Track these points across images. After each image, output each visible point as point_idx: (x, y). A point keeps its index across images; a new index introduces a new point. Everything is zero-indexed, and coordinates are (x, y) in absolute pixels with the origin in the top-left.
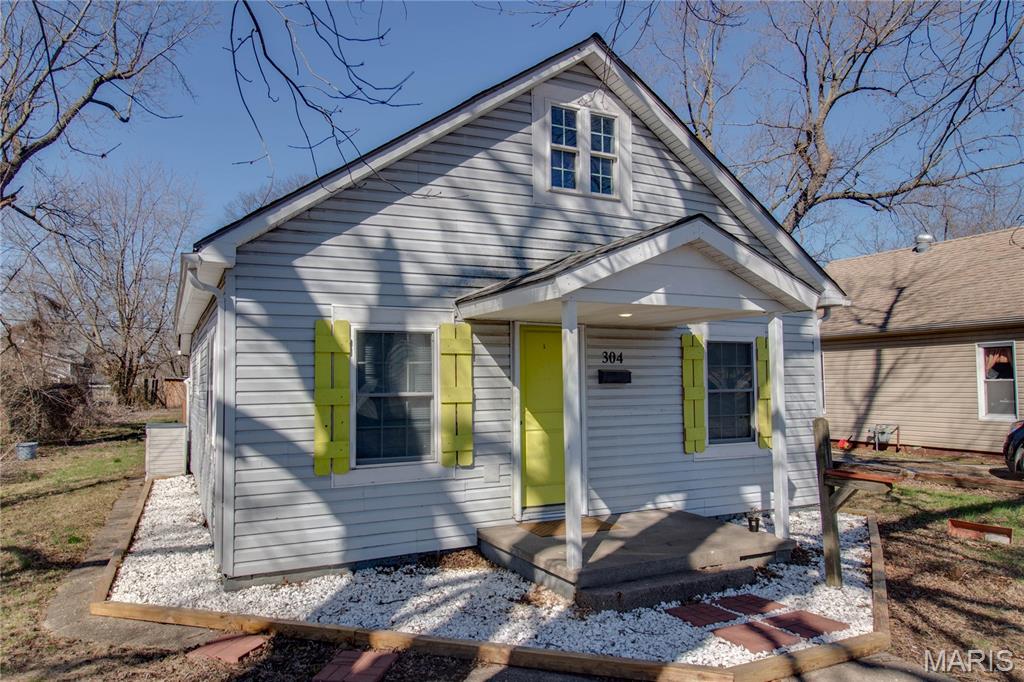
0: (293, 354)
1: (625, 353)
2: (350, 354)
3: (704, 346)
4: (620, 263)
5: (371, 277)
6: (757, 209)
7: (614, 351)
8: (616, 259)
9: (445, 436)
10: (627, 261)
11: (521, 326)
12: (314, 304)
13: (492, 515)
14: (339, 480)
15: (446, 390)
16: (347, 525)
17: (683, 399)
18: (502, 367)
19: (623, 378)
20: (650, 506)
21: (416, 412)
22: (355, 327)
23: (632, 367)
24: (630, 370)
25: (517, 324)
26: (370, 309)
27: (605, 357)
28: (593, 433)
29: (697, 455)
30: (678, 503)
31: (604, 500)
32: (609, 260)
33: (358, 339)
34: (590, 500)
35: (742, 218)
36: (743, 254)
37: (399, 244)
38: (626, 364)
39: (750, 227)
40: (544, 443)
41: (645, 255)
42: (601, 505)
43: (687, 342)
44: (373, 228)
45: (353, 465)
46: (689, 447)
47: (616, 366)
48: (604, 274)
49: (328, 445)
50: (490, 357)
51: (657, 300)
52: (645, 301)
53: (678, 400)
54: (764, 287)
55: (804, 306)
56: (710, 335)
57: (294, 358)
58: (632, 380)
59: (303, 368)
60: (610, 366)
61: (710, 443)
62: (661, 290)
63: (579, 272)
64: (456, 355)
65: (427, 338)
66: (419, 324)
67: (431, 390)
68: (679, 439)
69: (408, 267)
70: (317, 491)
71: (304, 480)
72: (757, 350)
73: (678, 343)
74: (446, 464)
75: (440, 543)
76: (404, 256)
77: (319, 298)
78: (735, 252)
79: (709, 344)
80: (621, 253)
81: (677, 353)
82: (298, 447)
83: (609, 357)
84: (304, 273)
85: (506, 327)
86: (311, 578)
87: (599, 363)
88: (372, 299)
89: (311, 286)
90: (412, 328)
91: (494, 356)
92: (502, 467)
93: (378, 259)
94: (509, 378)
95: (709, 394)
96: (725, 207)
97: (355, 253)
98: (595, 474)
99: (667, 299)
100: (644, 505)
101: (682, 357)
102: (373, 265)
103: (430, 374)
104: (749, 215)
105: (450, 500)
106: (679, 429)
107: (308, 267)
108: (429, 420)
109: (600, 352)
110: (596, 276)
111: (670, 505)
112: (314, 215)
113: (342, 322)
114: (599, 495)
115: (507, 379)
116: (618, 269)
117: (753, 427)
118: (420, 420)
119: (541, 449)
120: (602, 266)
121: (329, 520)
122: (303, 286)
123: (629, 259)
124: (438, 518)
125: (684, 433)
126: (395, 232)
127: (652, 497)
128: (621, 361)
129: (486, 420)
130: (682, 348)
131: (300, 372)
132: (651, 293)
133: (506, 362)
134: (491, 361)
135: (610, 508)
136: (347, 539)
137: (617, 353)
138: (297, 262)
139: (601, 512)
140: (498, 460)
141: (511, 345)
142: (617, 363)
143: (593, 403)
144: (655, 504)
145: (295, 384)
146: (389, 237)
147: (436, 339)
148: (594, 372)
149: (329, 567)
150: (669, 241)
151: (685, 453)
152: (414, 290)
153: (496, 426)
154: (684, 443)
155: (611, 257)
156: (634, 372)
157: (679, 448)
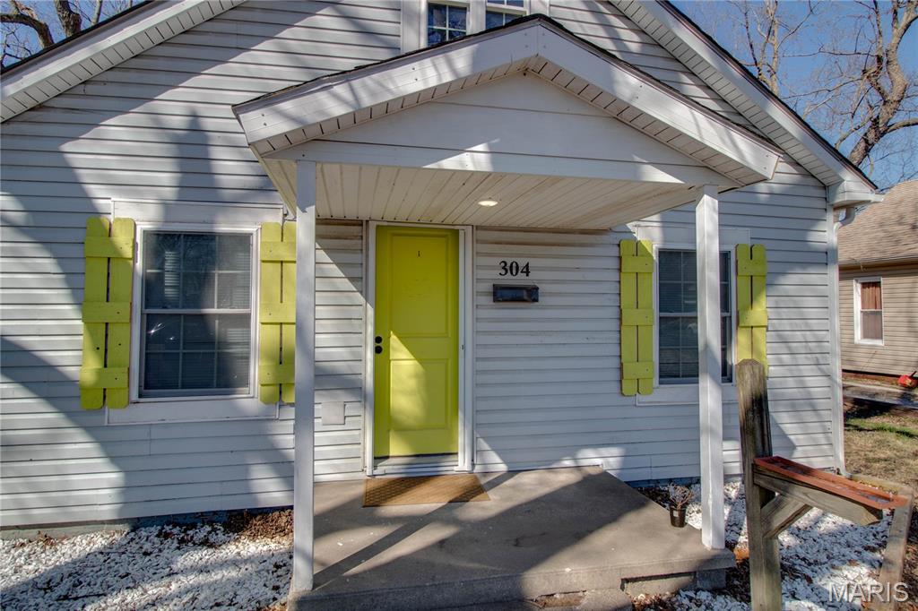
0: (59, 259)
1: (533, 263)
2: (134, 258)
3: (655, 257)
4: (373, 94)
5: (169, 164)
6: (736, 72)
7: (517, 260)
8: (365, 86)
9: (264, 363)
10: (389, 90)
11: (378, 226)
12: (88, 198)
13: (334, 465)
14: (115, 415)
15: (267, 305)
16: (126, 472)
17: (621, 324)
18: (352, 279)
19: (528, 295)
20: (568, 463)
21: (233, 334)
22: (143, 226)
23: (541, 281)
24: (538, 285)
25: (373, 225)
26: (165, 205)
27: (504, 268)
28: (482, 365)
29: (641, 398)
30: (611, 460)
31: (499, 452)
32: (352, 90)
33: (145, 241)
34: (475, 452)
35: (715, 87)
36: (628, 85)
37: (208, 124)
38: (534, 278)
39: (728, 98)
40: (416, 376)
41: (425, 80)
42: (494, 458)
43: (627, 250)
44: (173, 105)
45: (135, 397)
46: (629, 387)
47: (520, 280)
48: (337, 110)
49: (99, 373)
50: (334, 266)
51: (474, 162)
52: (450, 163)
53: (614, 325)
54: (677, 143)
55: (755, 173)
56: (665, 240)
57: (60, 264)
58: (540, 298)
59: (72, 277)
60: (509, 280)
61: (661, 383)
62: (481, 147)
63: (287, 106)
64: (282, 262)
65: (244, 240)
66: (233, 223)
67: (248, 306)
68: (615, 375)
69: (216, 153)
70: (88, 429)
71: (69, 414)
72: (737, 262)
73: (615, 252)
74: (267, 401)
75: (256, 500)
76: (215, 138)
77: (95, 191)
78: (611, 81)
79: (662, 253)
80: (375, 76)
81: (614, 264)
82: (61, 374)
83: (509, 268)
84: (76, 160)
85: (358, 228)
86: (76, 535)
87: (496, 276)
88: (170, 193)
89: (84, 175)
90: (223, 228)
91: (340, 265)
92: (348, 405)
93: (178, 143)
94: (361, 293)
95: (660, 318)
96: (692, 74)
97: (148, 135)
98: (482, 418)
99: (493, 162)
100: (559, 460)
101: (620, 270)
102: (171, 150)
103: (248, 287)
104: (725, 81)
105: (272, 445)
106: (615, 363)
107: (82, 153)
108: (248, 344)
109: (497, 261)
110: (322, 112)
111: (598, 461)
112: (90, 89)
113: (125, 220)
114: (490, 446)
115: (358, 294)
116: (367, 101)
117: (730, 363)
118: (238, 344)
119: (412, 383)
120: (337, 97)
121: (101, 463)
122: (75, 176)
123: (391, 87)
124: (254, 468)
125: (621, 369)
126: (202, 109)
127: (572, 451)
128: (527, 273)
129: (329, 346)
130: (620, 258)
131: (67, 281)
132: (463, 151)
133: (357, 272)
134: (334, 270)
135: (505, 463)
136: (126, 488)
137: (522, 263)
138: (67, 147)
139: (492, 468)
140: (343, 396)
141: (364, 250)
142: (521, 276)
143: (483, 326)
144: (575, 459)
145: (61, 295)
146: (195, 116)
147: (257, 244)
148: (488, 287)
149: (103, 522)
150: (475, 61)
151: (623, 395)
152: (225, 181)
153: (342, 353)
154: (621, 381)
155: (356, 83)
156: (542, 288)
157: (615, 387)
